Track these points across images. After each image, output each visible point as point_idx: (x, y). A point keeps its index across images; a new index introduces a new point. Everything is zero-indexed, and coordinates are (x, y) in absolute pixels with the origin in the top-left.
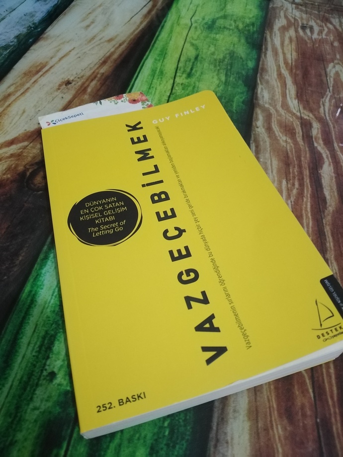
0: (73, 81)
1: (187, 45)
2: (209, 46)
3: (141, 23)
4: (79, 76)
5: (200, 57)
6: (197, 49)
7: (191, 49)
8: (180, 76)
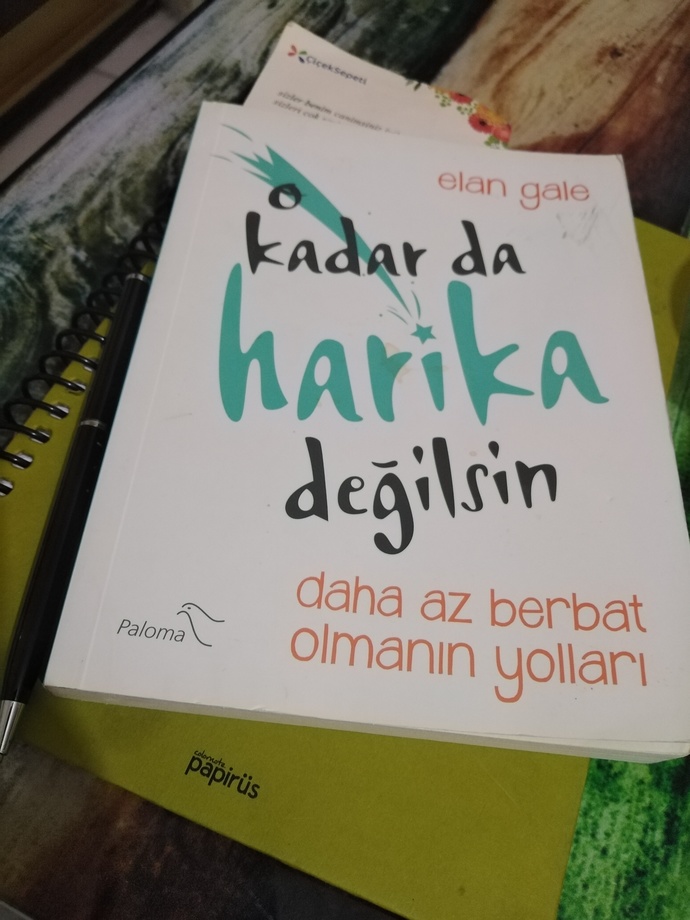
0: (623, 49)
4: (635, 43)
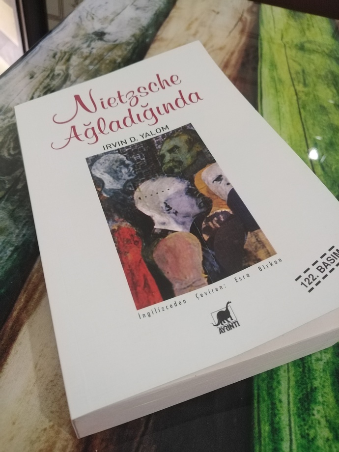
1: (290, 61)
2: (309, 64)
3: (241, 38)
5: (306, 72)
6: (300, 65)
7: (295, 64)
8: (298, 85)
